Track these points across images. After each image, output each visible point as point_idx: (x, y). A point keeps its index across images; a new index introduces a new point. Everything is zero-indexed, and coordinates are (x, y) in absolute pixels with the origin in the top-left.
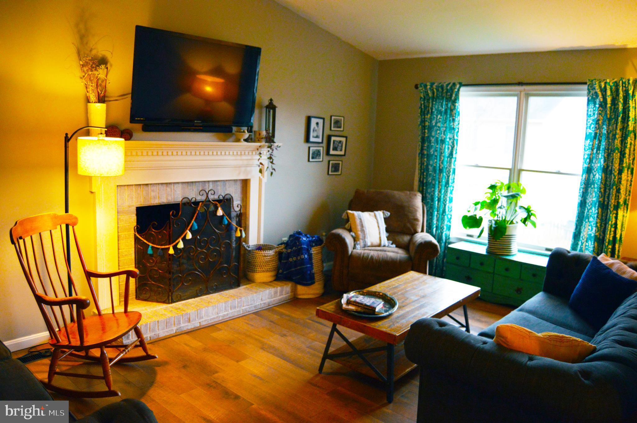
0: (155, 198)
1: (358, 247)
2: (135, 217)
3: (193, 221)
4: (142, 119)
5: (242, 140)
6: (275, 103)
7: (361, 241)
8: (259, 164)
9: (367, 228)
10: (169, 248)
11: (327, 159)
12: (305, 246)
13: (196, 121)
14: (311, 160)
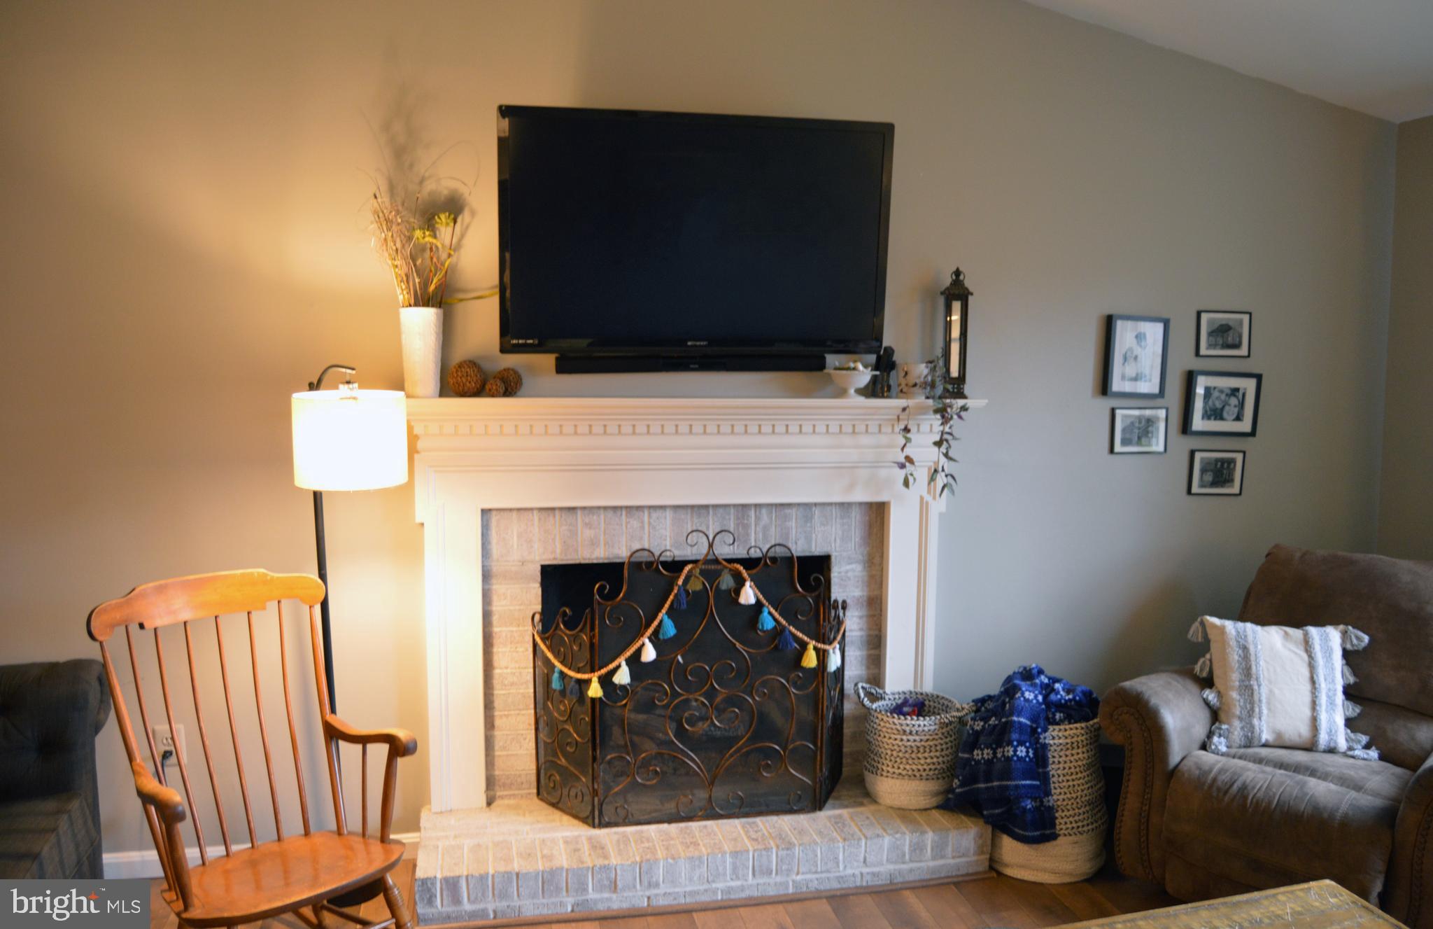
0: (593, 544)
1: (1219, 743)
2: (539, 591)
3: (662, 614)
4: (530, 341)
5: (852, 391)
6: (968, 283)
7: (1237, 724)
8: (903, 460)
9: (1264, 683)
10: (588, 682)
11: (1183, 445)
12: (1022, 720)
13: (689, 343)
14: (1118, 448)
